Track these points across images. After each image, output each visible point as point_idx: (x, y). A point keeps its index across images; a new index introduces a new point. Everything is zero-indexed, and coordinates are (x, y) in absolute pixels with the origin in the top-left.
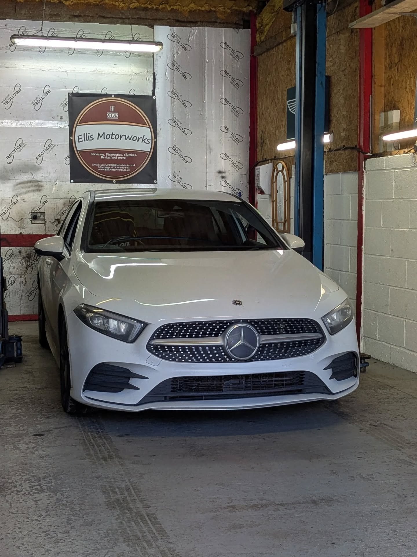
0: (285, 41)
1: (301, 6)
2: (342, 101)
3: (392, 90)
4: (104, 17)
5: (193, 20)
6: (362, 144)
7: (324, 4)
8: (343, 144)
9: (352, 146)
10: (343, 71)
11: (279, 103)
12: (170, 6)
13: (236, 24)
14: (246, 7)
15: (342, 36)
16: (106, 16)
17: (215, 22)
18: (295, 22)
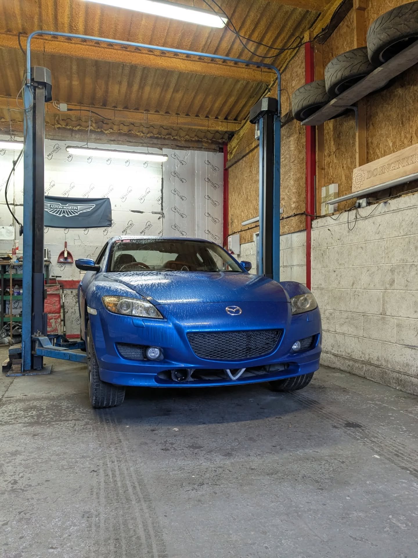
0: (248, 153)
1: (263, 117)
2: (292, 182)
3: (331, 171)
4: (130, 142)
5: (188, 146)
6: (309, 210)
7: (279, 115)
8: (293, 212)
9: (302, 212)
10: (292, 162)
11: (243, 194)
12: (173, 136)
13: (214, 149)
14: (221, 139)
15: (292, 138)
16: (132, 141)
17: (202, 148)
18: (257, 130)
